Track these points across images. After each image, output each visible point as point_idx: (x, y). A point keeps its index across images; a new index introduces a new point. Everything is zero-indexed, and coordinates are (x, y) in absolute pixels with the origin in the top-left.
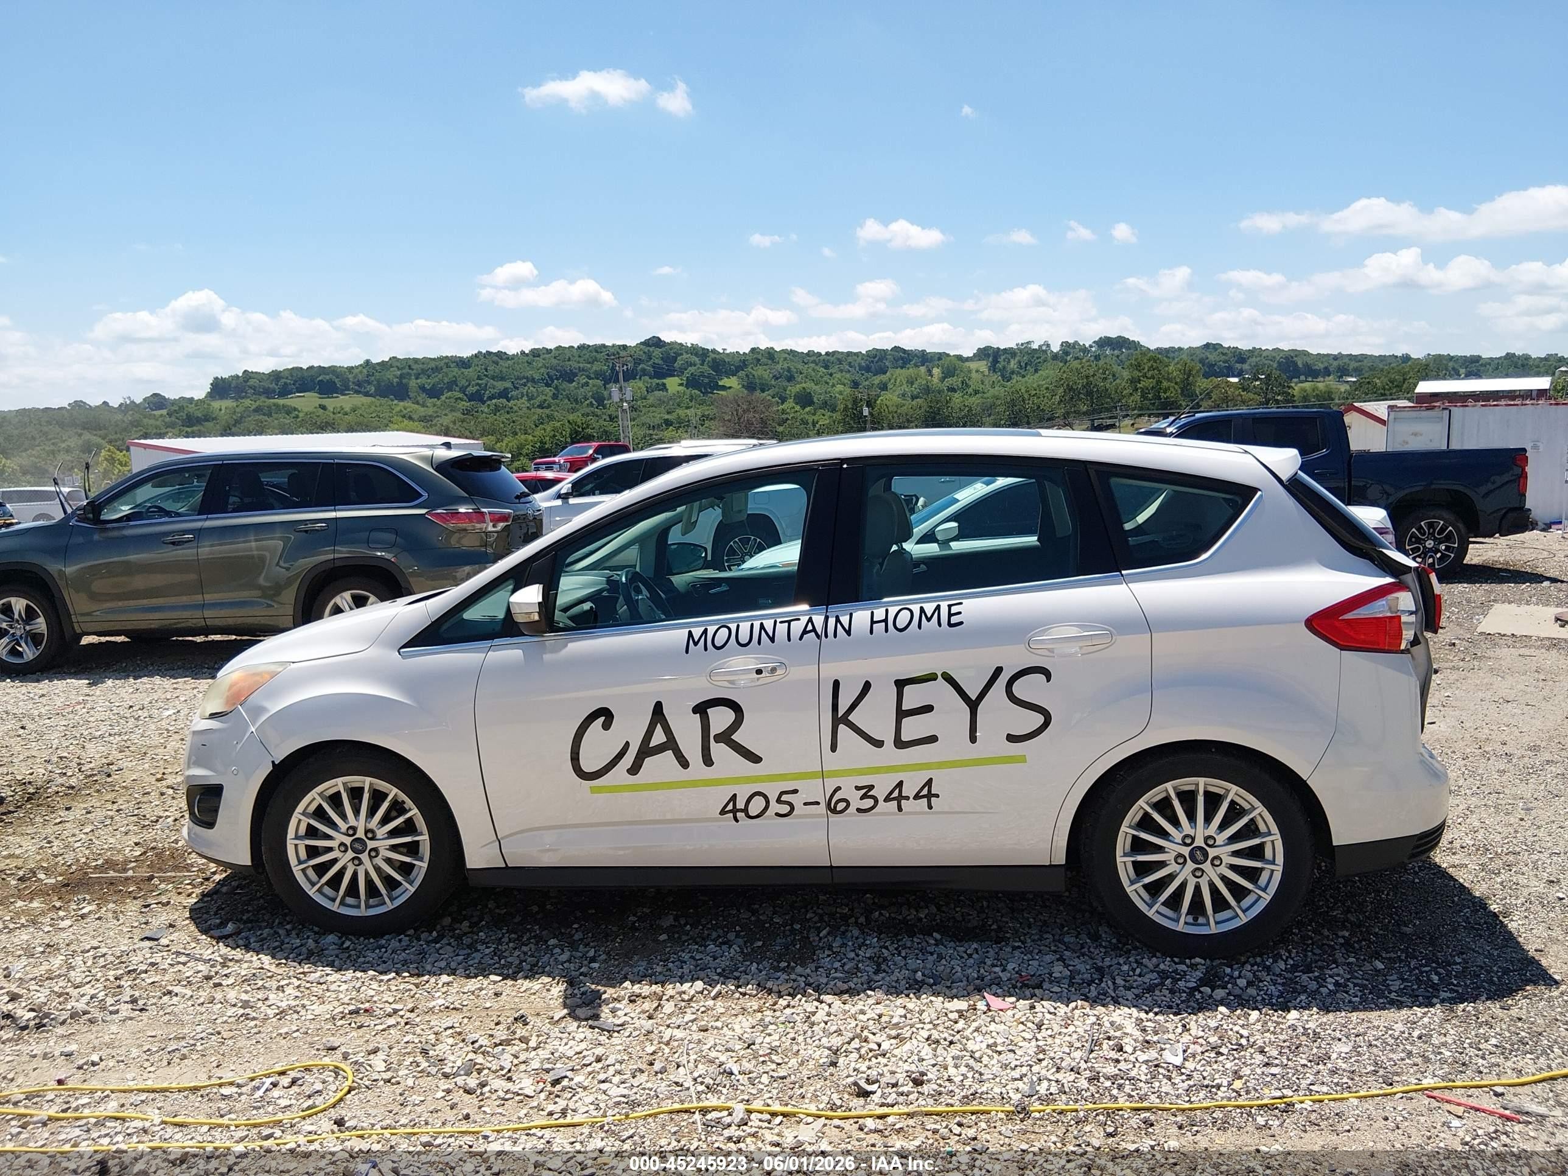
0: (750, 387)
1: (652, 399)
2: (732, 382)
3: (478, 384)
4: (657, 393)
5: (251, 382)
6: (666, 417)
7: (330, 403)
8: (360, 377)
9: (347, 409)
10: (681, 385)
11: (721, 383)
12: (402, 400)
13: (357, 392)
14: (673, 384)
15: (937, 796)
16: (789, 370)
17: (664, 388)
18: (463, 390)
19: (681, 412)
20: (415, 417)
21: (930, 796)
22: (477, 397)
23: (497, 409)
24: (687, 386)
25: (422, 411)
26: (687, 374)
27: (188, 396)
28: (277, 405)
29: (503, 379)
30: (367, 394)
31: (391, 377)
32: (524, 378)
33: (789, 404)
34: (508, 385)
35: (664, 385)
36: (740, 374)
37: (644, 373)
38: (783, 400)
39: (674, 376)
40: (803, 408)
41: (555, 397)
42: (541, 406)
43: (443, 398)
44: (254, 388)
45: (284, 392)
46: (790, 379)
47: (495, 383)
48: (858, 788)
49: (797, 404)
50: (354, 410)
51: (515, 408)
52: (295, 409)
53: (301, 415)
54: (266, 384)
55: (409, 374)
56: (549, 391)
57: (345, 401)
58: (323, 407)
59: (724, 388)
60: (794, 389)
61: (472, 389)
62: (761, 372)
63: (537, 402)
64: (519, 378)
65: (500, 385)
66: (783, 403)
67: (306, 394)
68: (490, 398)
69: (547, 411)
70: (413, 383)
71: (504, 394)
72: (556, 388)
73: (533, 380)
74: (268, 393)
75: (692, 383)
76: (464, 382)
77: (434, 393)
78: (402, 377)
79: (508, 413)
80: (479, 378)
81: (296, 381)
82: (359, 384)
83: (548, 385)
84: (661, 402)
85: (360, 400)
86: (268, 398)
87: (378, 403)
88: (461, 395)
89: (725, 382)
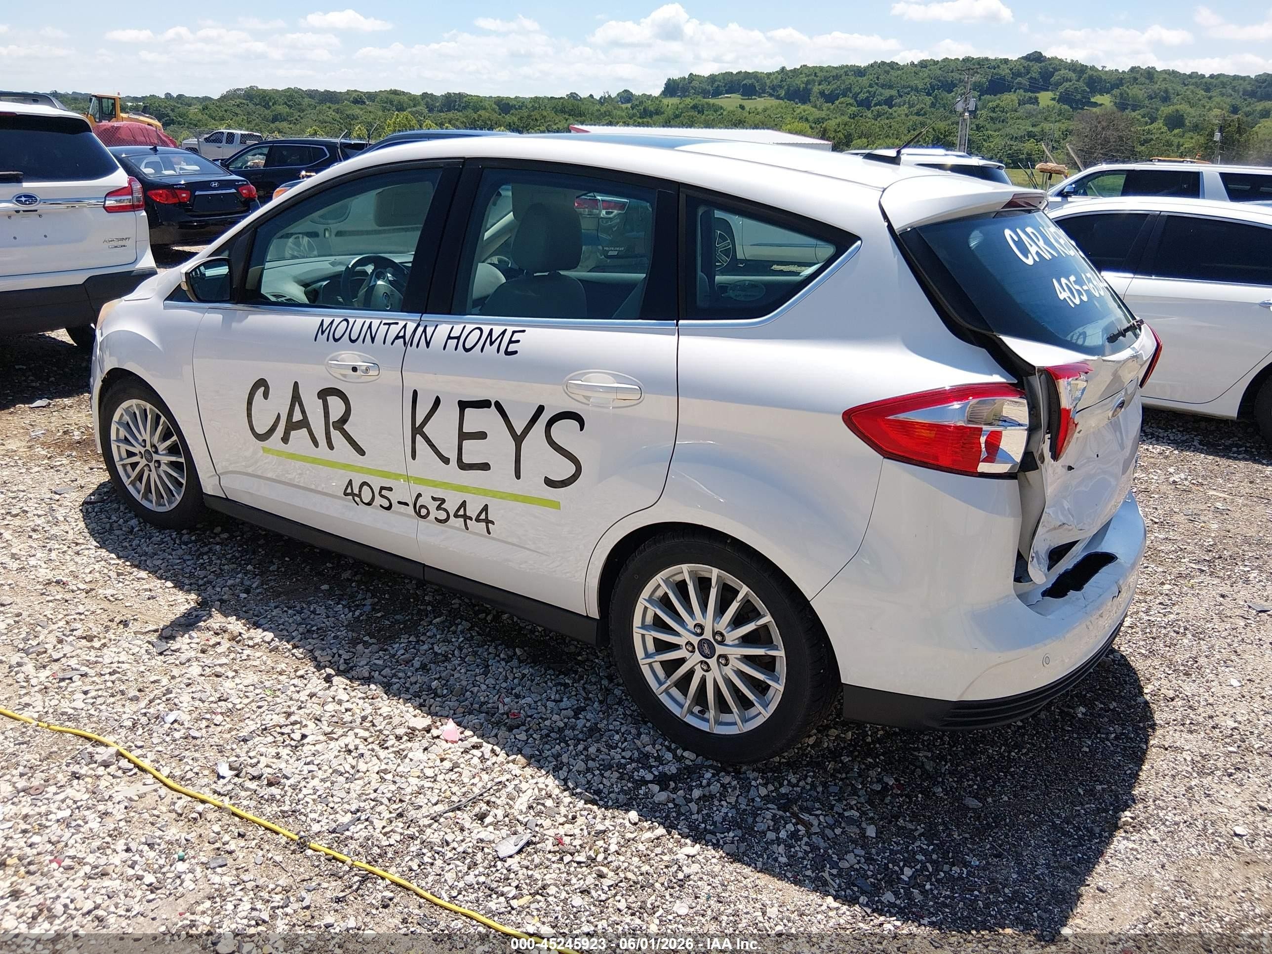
0: (1122, 105)
1: (1021, 111)
2: (1105, 100)
3: (868, 92)
4: (1028, 106)
5: (694, 83)
6: (1031, 129)
7: (749, 104)
8: (775, 82)
9: (760, 110)
10: (1053, 99)
11: (1092, 100)
12: (804, 103)
13: (771, 95)
14: (1045, 98)
15: (493, 523)
16: (1166, 91)
17: (1036, 101)
18: (855, 97)
19: (1047, 126)
20: (811, 118)
21: (488, 521)
22: (865, 104)
23: (879, 115)
24: (1058, 102)
25: (817, 114)
26: (1061, 89)
27: (648, 94)
28: (708, 104)
29: (891, 87)
30: (778, 98)
31: (799, 83)
32: (909, 87)
33: (1159, 124)
34: (894, 92)
35: (1037, 98)
36: (1116, 92)
37: (1020, 86)
38: (1153, 120)
39: (1047, 90)
40: (1171, 129)
41: (933, 105)
42: (918, 114)
43: (837, 102)
44: (693, 88)
45: (717, 93)
46: (1166, 99)
47: (883, 91)
48: (434, 499)
49: (1166, 125)
50: (765, 110)
51: (895, 114)
52: (721, 108)
53: (725, 113)
54: (704, 86)
55: (814, 81)
56: (928, 100)
57: (760, 103)
58: (742, 107)
59: (1095, 105)
60: (1166, 110)
61: (862, 96)
62: (1136, 92)
63: (915, 110)
64: (904, 87)
65: (887, 93)
66: (1152, 123)
67: (732, 95)
68: (876, 105)
69: (921, 118)
70: (816, 89)
71: (889, 102)
72: (935, 97)
73: (917, 90)
74: (705, 93)
75: (1064, 99)
76: (856, 89)
77: (830, 98)
78: (807, 83)
79: (887, 118)
80: (871, 86)
81: (726, 84)
82: (773, 88)
83: (929, 94)
84: (1029, 115)
85: (774, 102)
86: (704, 98)
87: (784, 105)
88: (852, 101)
89: (1097, 99)
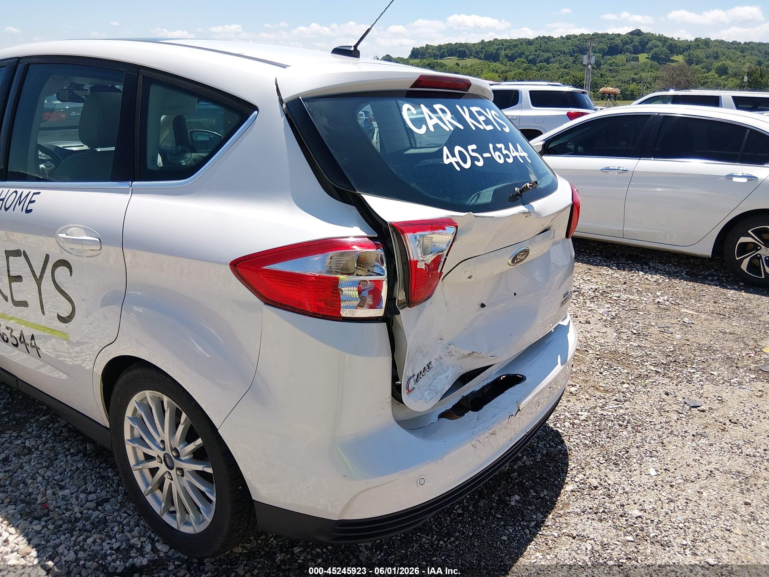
0: (690, 62)
1: (628, 66)
2: (680, 58)
3: (535, 54)
4: (632, 62)
5: (429, 51)
6: (634, 76)
7: (462, 62)
8: (478, 49)
9: (468, 66)
10: (648, 58)
11: (672, 58)
12: (495, 62)
13: (475, 57)
14: (643, 57)
16: (717, 53)
17: (637, 59)
18: (527, 57)
19: (643, 75)
20: (499, 71)
22: (533, 62)
23: (541, 68)
24: (651, 59)
25: (503, 68)
26: (652, 52)
27: (401, 57)
28: (437, 63)
29: (548, 51)
30: (480, 58)
31: (492, 49)
32: (559, 51)
33: (712, 73)
34: (550, 55)
35: (637, 58)
36: (686, 53)
37: (627, 50)
38: (709, 70)
39: (644, 52)
40: (720, 76)
41: (574, 62)
42: (565, 68)
43: (516, 61)
44: (429, 53)
45: (442, 56)
46: (716, 58)
47: (544, 54)
49: (716, 73)
50: (471, 66)
51: (550, 68)
52: (445, 65)
53: (447, 68)
54: (435, 52)
55: (501, 48)
56: (571, 59)
57: (469, 62)
58: (458, 64)
59: (673, 61)
60: (717, 64)
61: (531, 57)
62: (700, 53)
63: (563, 65)
64: (556, 51)
65: (546, 55)
66: (708, 72)
67: (452, 57)
68: (539, 62)
69: (566, 70)
70: (503, 53)
71: (547, 61)
72: (576, 57)
73: (564, 53)
74: (435, 56)
75: (655, 58)
76: (528, 53)
77: (511, 58)
78: (498, 49)
79: (546, 70)
80: (536, 51)
81: (448, 51)
82: (477, 53)
83: (571, 56)
84: (633, 68)
85: (477, 61)
86: (435, 59)
87: (483, 63)
88: (524, 60)
89: (675, 58)
